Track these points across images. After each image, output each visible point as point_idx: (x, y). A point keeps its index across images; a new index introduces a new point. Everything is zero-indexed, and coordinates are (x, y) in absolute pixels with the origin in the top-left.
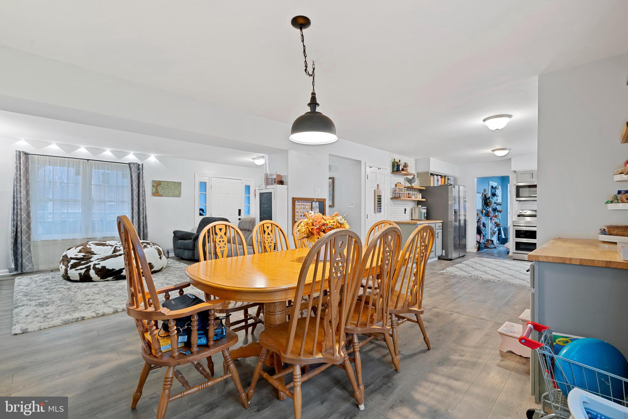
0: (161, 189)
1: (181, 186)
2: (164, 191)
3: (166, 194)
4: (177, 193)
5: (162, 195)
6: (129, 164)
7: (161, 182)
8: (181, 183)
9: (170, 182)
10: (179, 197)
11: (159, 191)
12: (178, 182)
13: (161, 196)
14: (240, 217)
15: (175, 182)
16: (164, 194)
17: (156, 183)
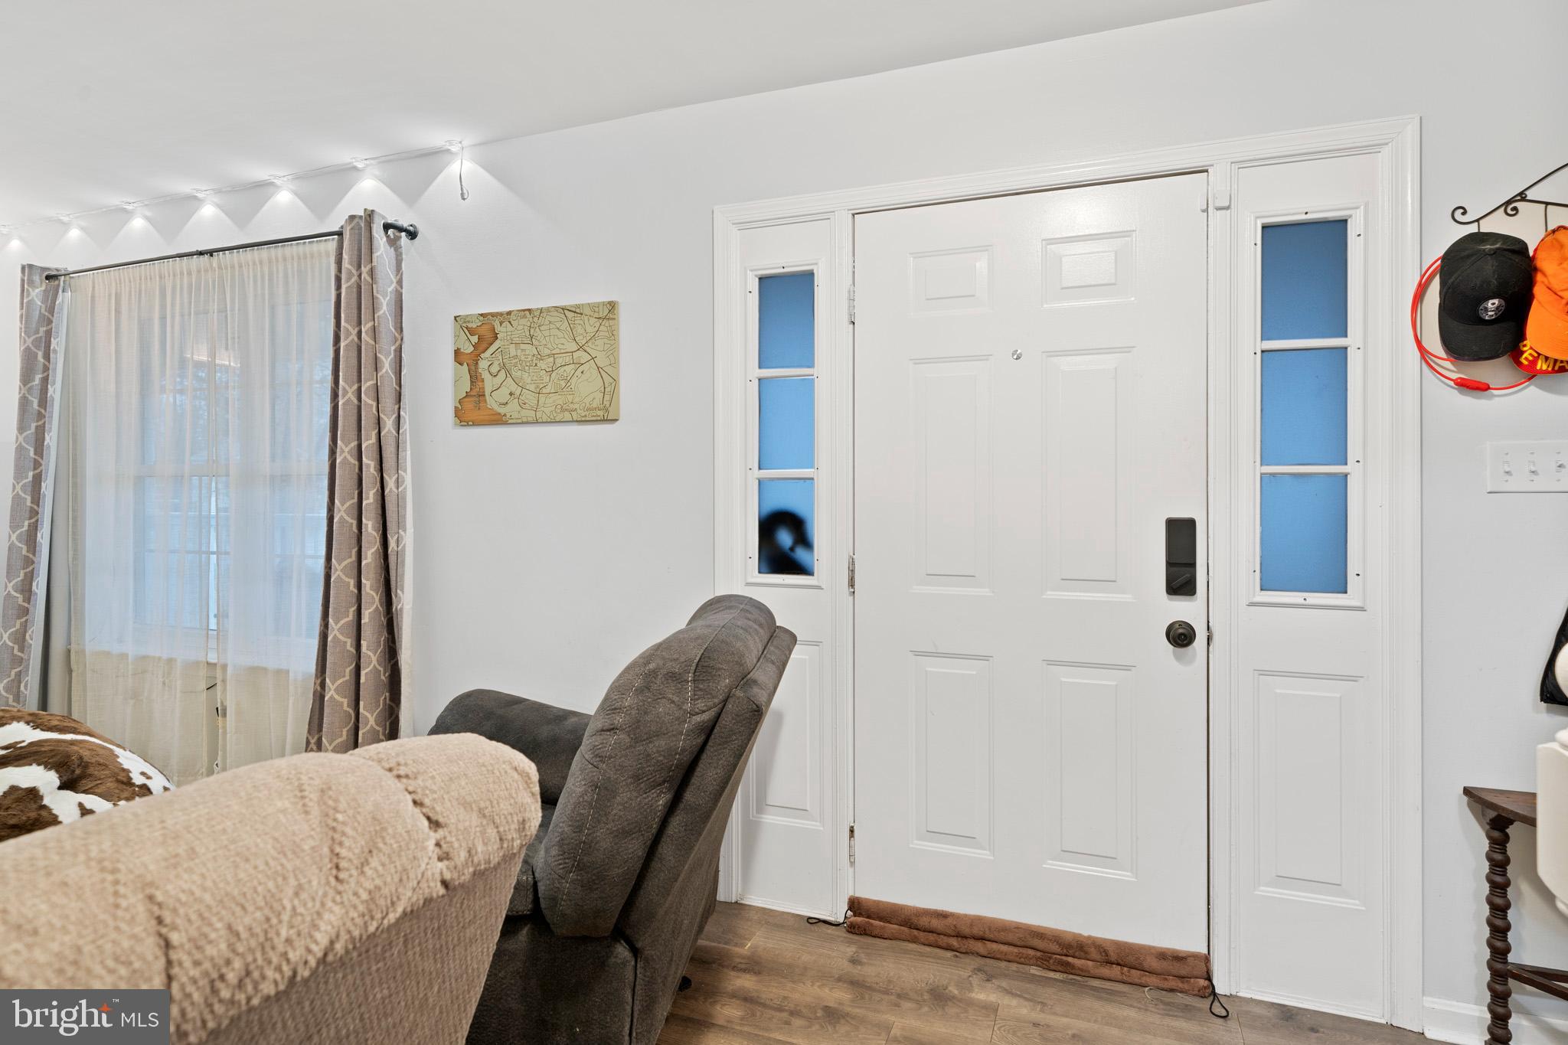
0: (494, 369)
1: (613, 335)
2: (514, 388)
3: (523, 405)
4: (587, 388)
5: (502, 410)
6: (340, 234)
7: (497, 324)
8: (612, 306)
9: (548, 310)
10: (605, 421)
11: (489, 384)
12: (593, 307)
13: (498, 420)
14: (1184, 610)
15: (576, 311)
16: (512, 410)
17: (472, 332)
